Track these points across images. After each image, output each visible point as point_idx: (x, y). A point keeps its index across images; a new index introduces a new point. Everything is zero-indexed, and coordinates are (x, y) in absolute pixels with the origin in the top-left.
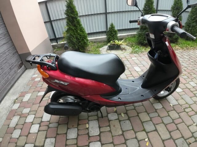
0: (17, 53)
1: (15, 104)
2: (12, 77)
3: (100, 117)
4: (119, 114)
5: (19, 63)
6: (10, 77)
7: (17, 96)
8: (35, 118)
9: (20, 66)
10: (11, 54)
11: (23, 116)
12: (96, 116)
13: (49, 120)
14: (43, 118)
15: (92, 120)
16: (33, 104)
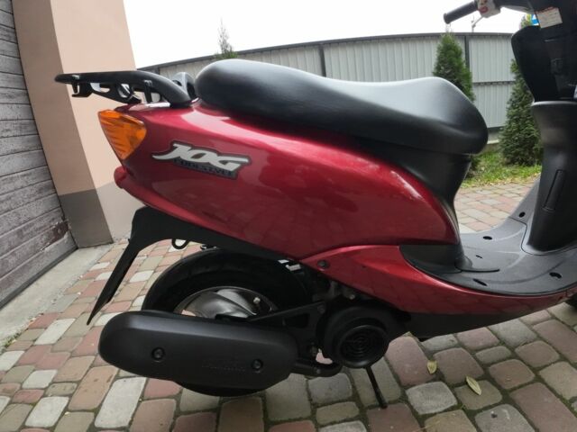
0: (51, 191)
1: (5, 354)
2: (20, 261)
3: (371, 407)
4: (459, 385)
5: (52, 224)
6: (12, 260)
7: (24, 325)
8: (66, 409)
9: (56, 234)
10: (31, 187)
11: (20, 398)
12: (349, 400)
13: (126, 424)
14: (102, 411)
15: (332, 423)
16: (71, 357)
